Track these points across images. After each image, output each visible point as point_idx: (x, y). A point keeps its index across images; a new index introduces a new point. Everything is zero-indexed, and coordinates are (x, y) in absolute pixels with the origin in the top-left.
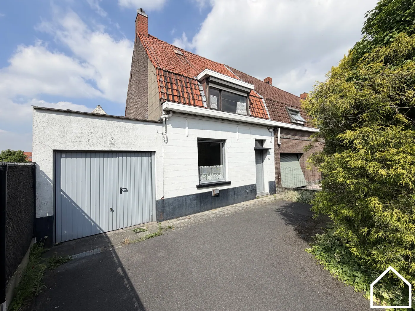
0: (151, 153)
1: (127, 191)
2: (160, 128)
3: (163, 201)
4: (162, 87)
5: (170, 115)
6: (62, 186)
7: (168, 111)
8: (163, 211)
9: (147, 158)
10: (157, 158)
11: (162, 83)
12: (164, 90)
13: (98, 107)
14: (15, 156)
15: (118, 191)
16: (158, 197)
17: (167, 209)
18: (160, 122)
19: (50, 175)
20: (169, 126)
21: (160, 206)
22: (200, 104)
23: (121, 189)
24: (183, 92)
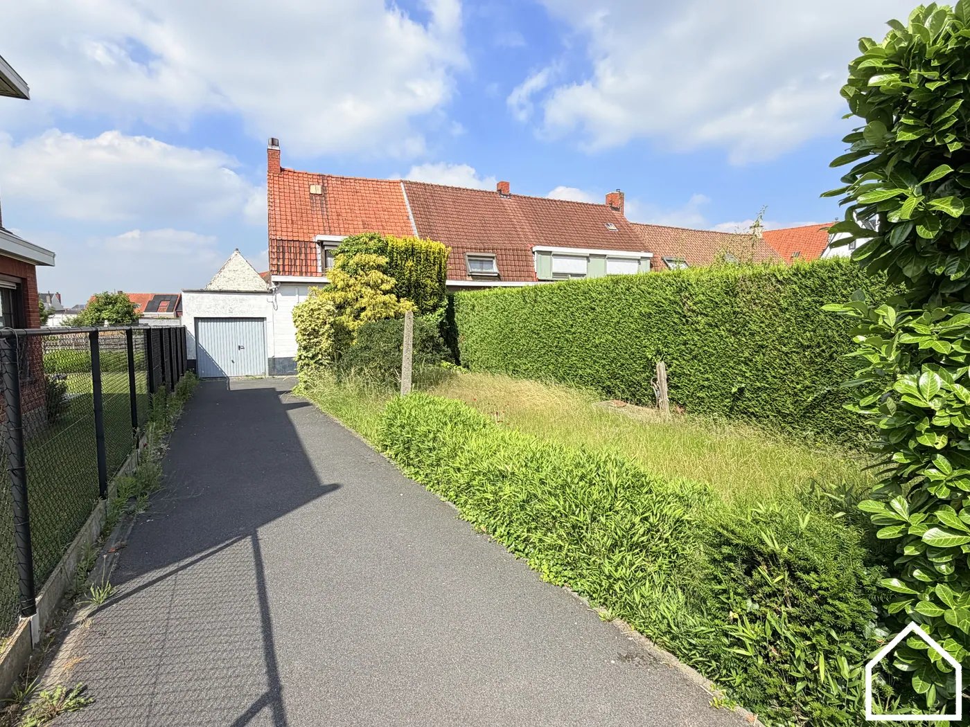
0: (262, 319)
1: (244, 348)
2: (270, 298)
3: (274, 359)
4: (274, 259)
5: (278, 286)
6: (200, 341)
7: (276, 283)
8: (274, 368)
9: (259, 323)
10: (268, 323)
11: (274, 255)
12: (275, 262)
13: (236, 253)
14: (118, 305)
15: (237, 348)
16: (270, 356)
17: (277, 366)
18: (271, 292)
19: (193, 333)
20: (279, 295)
21: (271, 363)
22: (313, 269)
23: (239, 347)
24: (295, 260)
